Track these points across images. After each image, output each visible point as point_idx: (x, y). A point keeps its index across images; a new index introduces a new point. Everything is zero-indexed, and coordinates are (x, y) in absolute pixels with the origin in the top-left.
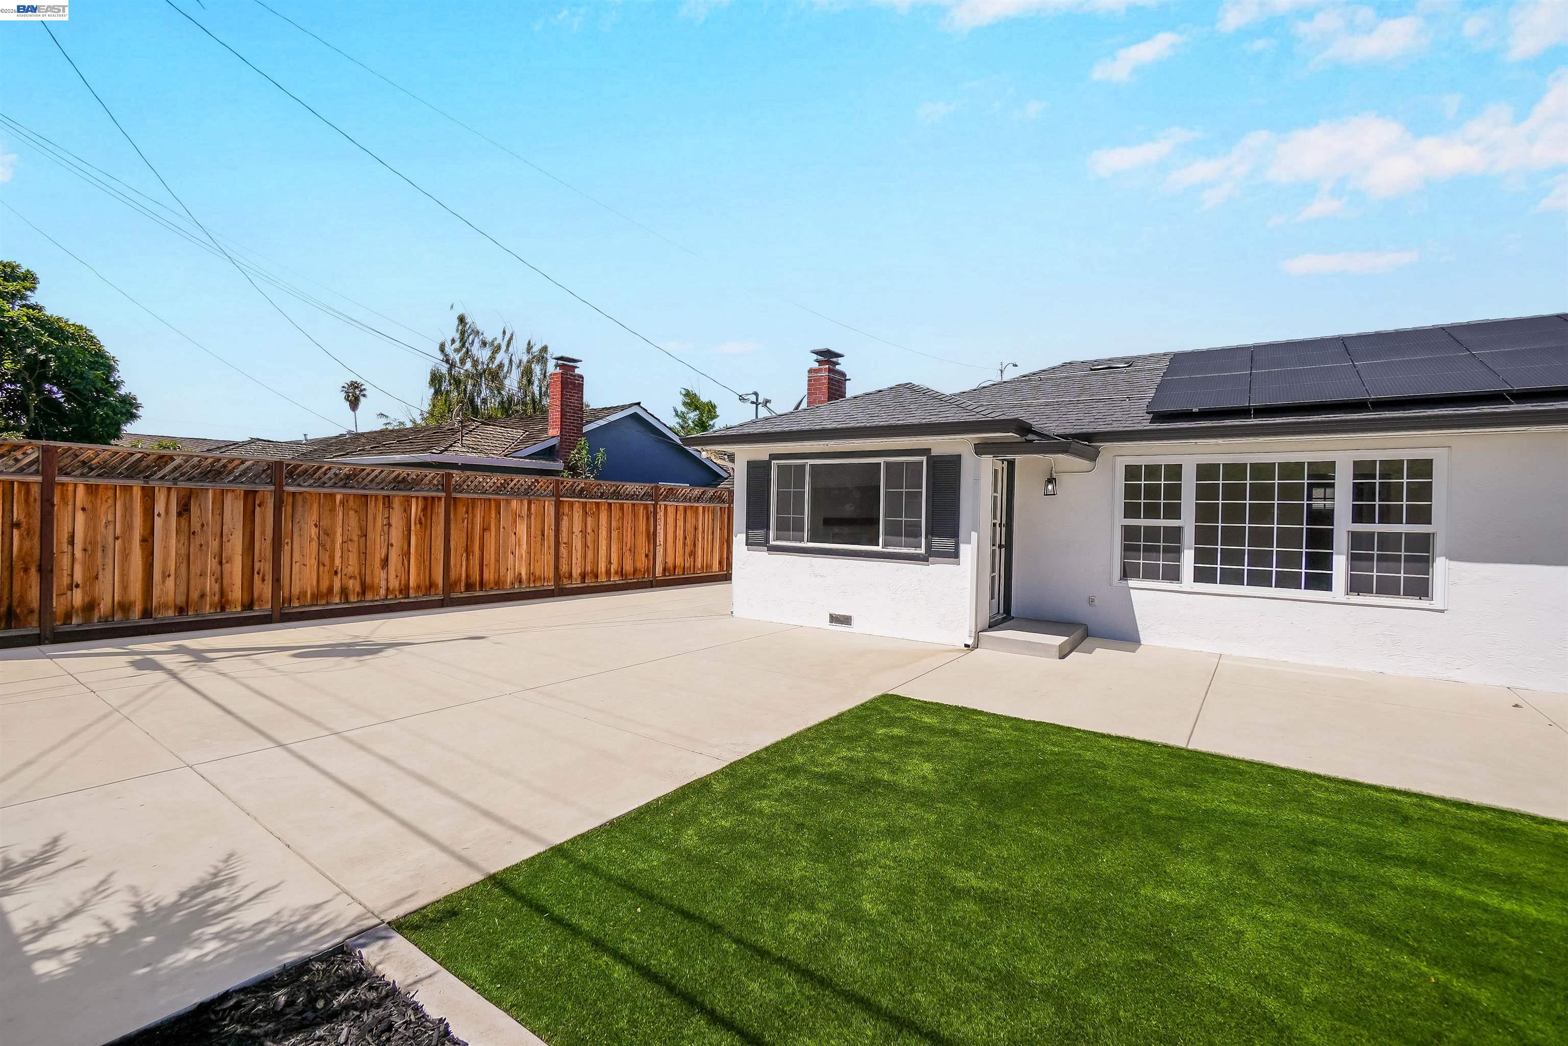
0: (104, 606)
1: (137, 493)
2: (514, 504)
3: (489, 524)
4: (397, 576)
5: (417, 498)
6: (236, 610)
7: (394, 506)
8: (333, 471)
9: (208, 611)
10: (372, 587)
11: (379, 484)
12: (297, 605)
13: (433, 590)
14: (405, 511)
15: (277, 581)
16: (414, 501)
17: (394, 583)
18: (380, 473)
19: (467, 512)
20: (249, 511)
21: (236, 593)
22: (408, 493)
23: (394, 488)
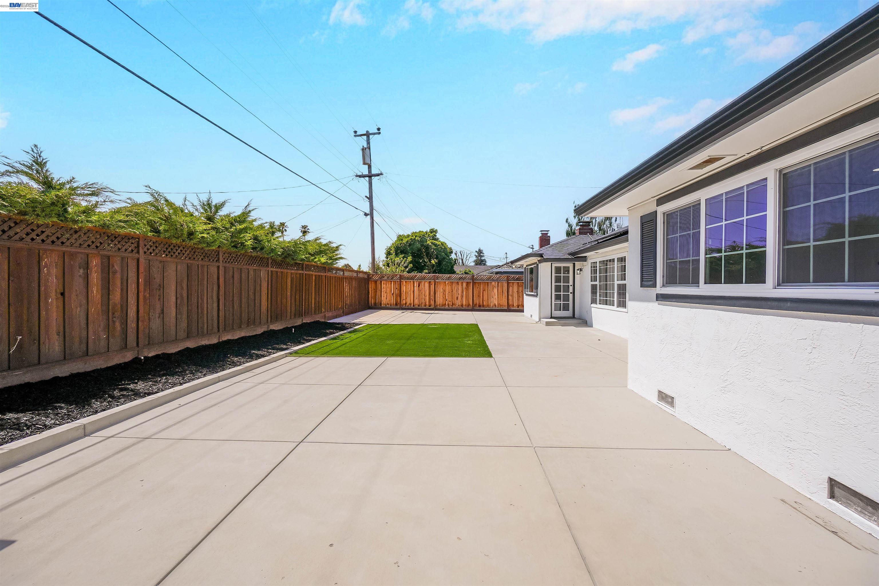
1: (412, 282)
2: (493, 283)
3: (485, 289)
4: (460, 302)
5: (465, 282)
6: (427, 307)
7: (459, 284)
9: (423, 306)
10: (454, 304)
12: (438, 307)
13: (469, 307)
14: (462, 285)
15: (435, 301)
16: (464, 283)
17: (460, 304)
18: (456, 276)
19: (479, 286)
20: (430, 286)
21: (427, 303)
22: (462, 281)
23: (459, 280)
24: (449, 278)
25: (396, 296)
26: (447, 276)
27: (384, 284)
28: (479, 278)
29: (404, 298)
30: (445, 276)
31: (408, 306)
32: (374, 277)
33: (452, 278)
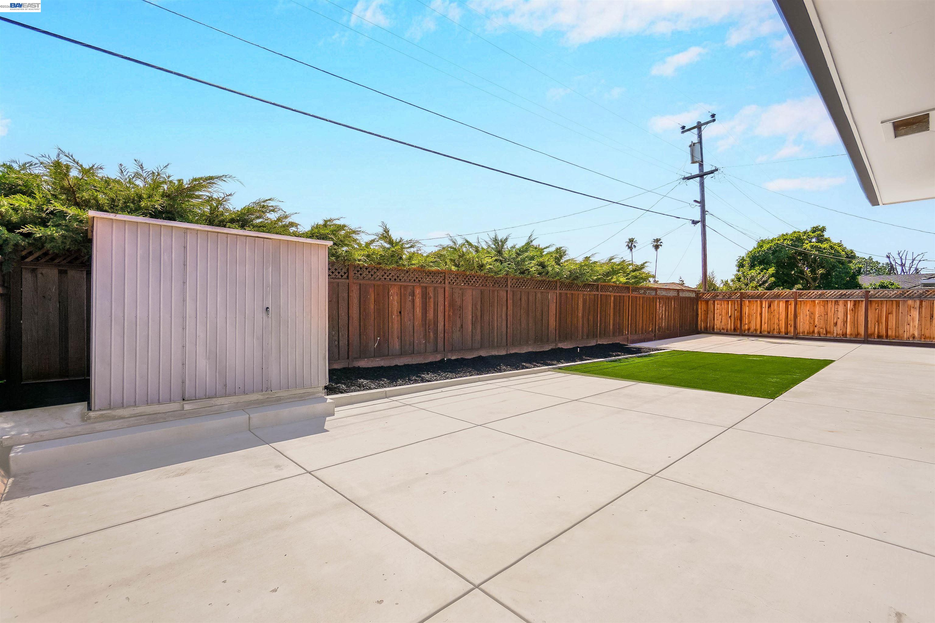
0: (752, 329)
1: (759, 302)
2: (910, 302)
3: (892, 311)
4: (841, 329)
5: (851, 301)
6: (783, 334)
7: (840, 304)
8: (815, 293)
9: (776, 333)
10: (830, 332)
11: (833, 296)
12: (802, 335)
13: (859, 336)
14: (845, 306)
15: (795, 327)
16: (849, 302)
17: (840, 332)
18: (834, 293)
19: (878, 306)
20: (787, 307)
21: (783, 330)
22: (846, 299)
23: (840, 298)
24: (820, 295)
25: (735, 319)
26: (818, 293)
27: (717, 304)
28: (879, 295)
29: (747, 322)
30: (814, 293)
31: (752, 333)
32: (705, 296)
33: (827, 296)
